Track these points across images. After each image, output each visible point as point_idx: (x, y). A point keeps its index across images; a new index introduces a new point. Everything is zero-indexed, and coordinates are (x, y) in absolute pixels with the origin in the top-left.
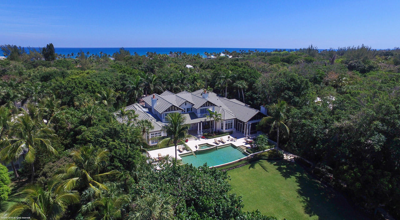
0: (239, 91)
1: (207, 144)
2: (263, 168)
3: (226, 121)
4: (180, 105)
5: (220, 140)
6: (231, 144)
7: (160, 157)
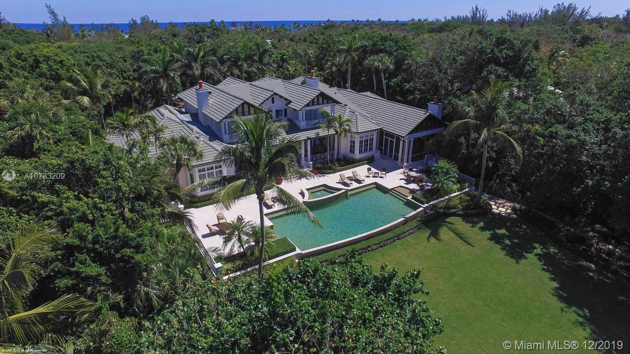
0: (374, 77)
1: (325, 186)
2: (460, 238)
3: (361, 135)
4: (260, 103)
5: (351, 175)
6: (375, 183)
7: (221, 221)
